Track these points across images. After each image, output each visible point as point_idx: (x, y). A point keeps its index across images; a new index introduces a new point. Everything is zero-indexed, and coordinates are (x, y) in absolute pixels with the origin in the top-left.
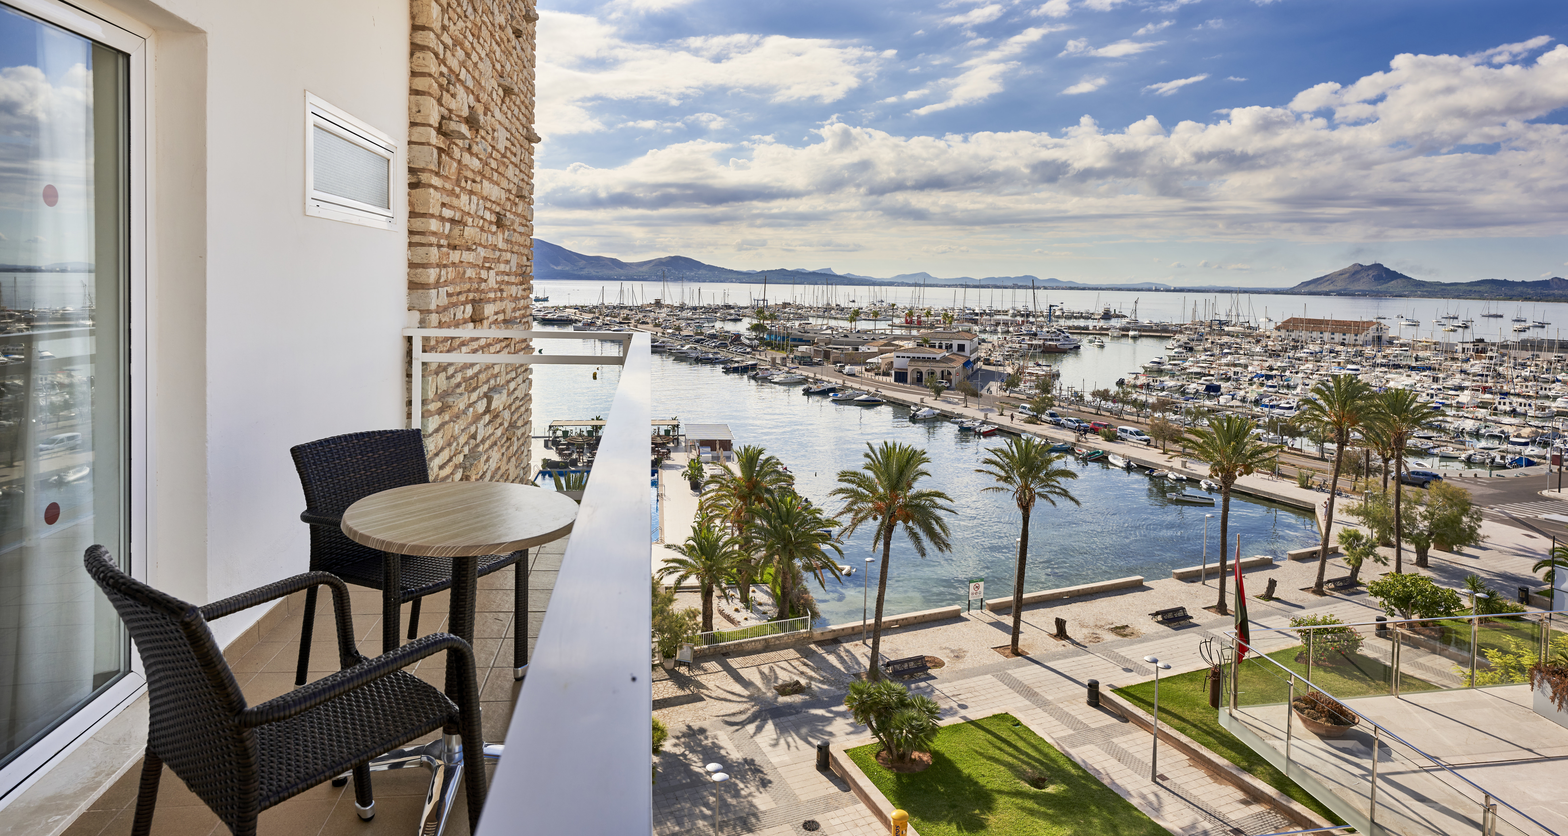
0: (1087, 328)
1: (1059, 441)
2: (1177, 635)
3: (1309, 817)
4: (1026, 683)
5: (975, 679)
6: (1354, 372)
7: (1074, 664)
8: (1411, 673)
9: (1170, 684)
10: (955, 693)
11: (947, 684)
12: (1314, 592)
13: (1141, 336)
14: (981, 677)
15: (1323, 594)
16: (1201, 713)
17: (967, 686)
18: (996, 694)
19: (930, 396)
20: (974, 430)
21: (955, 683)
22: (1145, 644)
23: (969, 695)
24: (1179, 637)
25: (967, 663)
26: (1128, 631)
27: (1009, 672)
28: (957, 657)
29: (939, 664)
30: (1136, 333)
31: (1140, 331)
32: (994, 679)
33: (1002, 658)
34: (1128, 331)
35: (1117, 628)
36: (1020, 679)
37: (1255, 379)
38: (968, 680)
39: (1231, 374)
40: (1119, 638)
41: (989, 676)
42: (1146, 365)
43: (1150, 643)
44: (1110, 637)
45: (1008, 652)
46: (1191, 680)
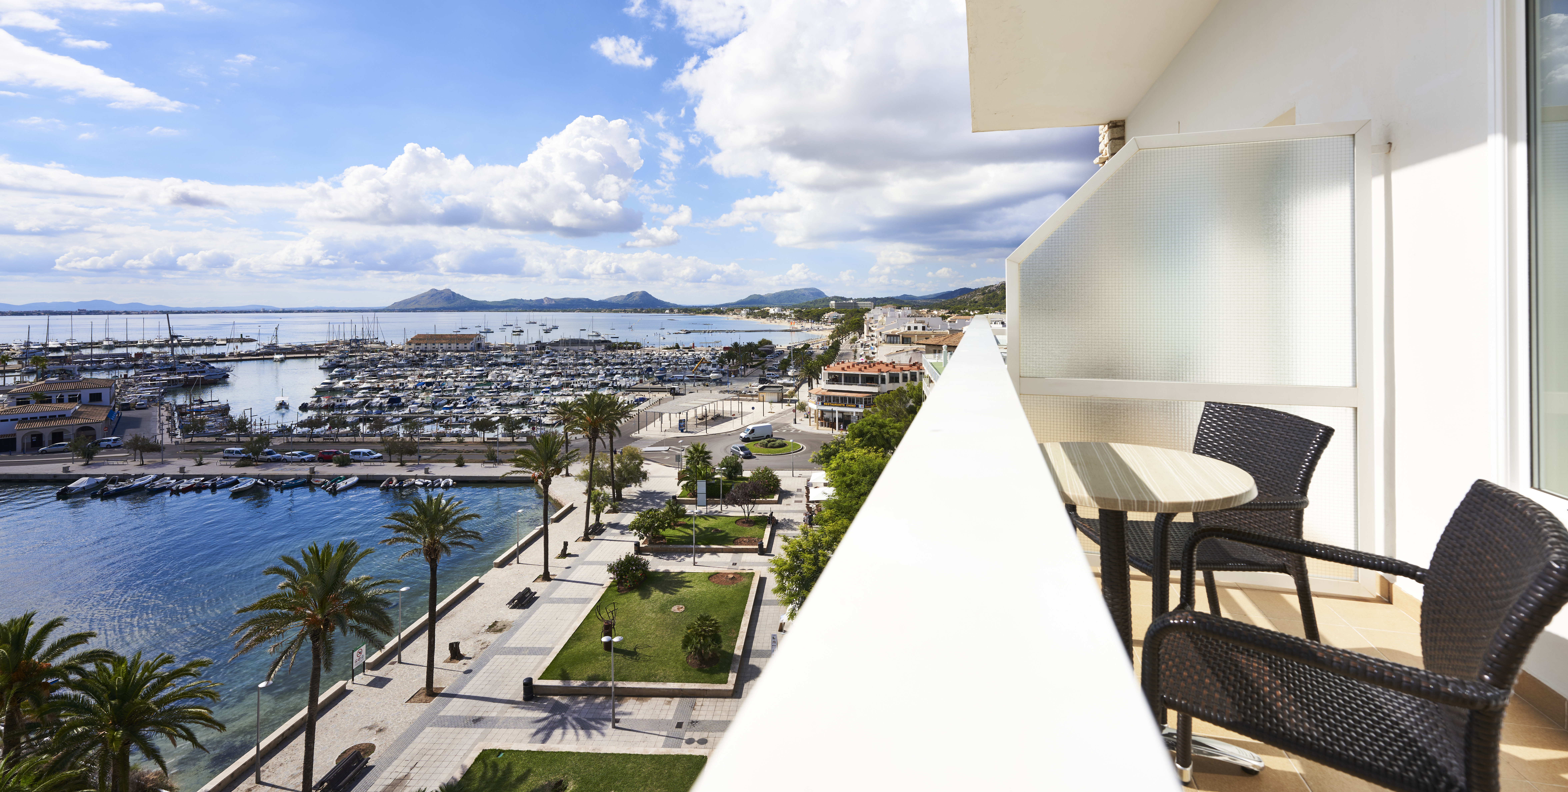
0: (223, 355)
1: (290, 477)
2: (535, 611)
3: (708, 688)
4: (464, 714)
5: (418, 740)
6: (480, 372)
7: (486, 675)
8: (679, 570)
9: (569, 650)
10: (412, 765)
11: (396, 762)
12: (583, 540)
13: (286, 358)
14: (422, 735)
15: (589, 540)
16: (604, 659)
17: (416, 751)
18: (448, 741)
19: (73, 461)
20: (170, 488)
21: (402, 756)
22: (521, 629)
23: (426, 758)
24: (538, 612)
25: (396, 730)
26: (499, 625)
27: (442, 714)
28: (380, 730)
29: (371, 748)
30: (282, 356)
31: (284, 354)
32: (435, 729)
33: (424, 707)
34: (273, 354)
35: (490, 627)
36: (457, 714)
37: (419, 387)
38: (412, 746)
39: (397, 385)
40: (499, 634)
41: (428, 729)
42: (318, 387)
43: (524, 627)
44: (492, 637)
45: (422, 697)
46: (579, 639)
